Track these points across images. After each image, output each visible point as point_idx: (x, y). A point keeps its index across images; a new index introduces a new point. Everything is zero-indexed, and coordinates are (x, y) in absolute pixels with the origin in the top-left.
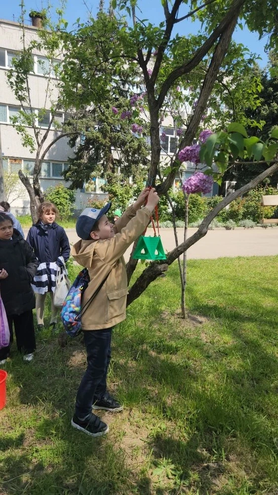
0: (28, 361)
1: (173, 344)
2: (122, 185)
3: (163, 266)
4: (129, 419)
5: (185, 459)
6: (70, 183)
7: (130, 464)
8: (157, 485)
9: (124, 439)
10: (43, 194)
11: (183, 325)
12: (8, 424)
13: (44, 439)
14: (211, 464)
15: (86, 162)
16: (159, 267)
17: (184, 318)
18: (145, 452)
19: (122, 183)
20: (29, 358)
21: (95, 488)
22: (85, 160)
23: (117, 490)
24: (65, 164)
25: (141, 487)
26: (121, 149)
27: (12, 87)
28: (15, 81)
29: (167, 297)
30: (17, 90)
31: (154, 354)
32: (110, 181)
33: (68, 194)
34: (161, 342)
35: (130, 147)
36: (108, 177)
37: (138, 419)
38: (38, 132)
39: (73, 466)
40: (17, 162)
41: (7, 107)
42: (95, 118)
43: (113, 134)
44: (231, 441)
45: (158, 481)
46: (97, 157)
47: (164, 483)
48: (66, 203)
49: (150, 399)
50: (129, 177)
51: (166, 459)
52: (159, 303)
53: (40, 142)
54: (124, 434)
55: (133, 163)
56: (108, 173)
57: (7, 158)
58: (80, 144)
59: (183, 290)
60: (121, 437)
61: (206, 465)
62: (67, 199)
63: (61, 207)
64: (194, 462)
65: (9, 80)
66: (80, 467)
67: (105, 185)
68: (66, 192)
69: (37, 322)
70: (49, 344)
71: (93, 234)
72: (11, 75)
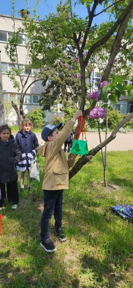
0: (14, 209)
1: (98, 201)
2: (72, 107)
3: (90, 156)
4: (69, 245)
5: (100, 270)
6: (42, 107)
7: (68, 270)
8: (83, 284)
9: (66, 256)
10: (25, 114)
11: (104, 190)
12: (1, 244)
13: (21, 254)
14: (116, 274)
15: (52, 94)
16: (88, 157)
17: (105, 186)
18: (77, 265)
19: (72, 106)
20: (15, 207)
21: (48, 284)
22: (51, 94)
23: (60, 286)
24: (40, 96)
25: (73, 284)
26: (72, 87)
27: (8, 54)
28: (10, 51)
29: (96, 173)
30: (10, 56)
31: (86, 207)
32: (65, 105)
33: (41, 113)
34: (91, 200)
35: (77, 86)
36: (64, 103)
37: (75, 245)
38: (22, 79)
39: (36, 270)
40: (13, 95)
41: (8, 64)
42: (57, 69)
43: (67, 78)
44: (129, 260)
45: (84, 281)
46: (58, 92)
47: (88, 283)
48: (40, 118)
49: (82, 233)
50: (76, 102)
51: (89, 269)
52: (91, 177)
53: (23, 85)
54: (66, 254)
55: (79, 95)
56: (64, 100)
57: (8, 93)
58: (48, 85)
59: (105, 170)
60: (64, 255)
61: (113, 273)
62: (40, 116)
63: (37, 120)
64: (106, 272)
65: (6, 50)
66: (39, 271)
67: (63, 108)
68: (40, 112)
69: (20, 187)
70: (26, 199)
71: (49, 138)
72: (8, 47)
